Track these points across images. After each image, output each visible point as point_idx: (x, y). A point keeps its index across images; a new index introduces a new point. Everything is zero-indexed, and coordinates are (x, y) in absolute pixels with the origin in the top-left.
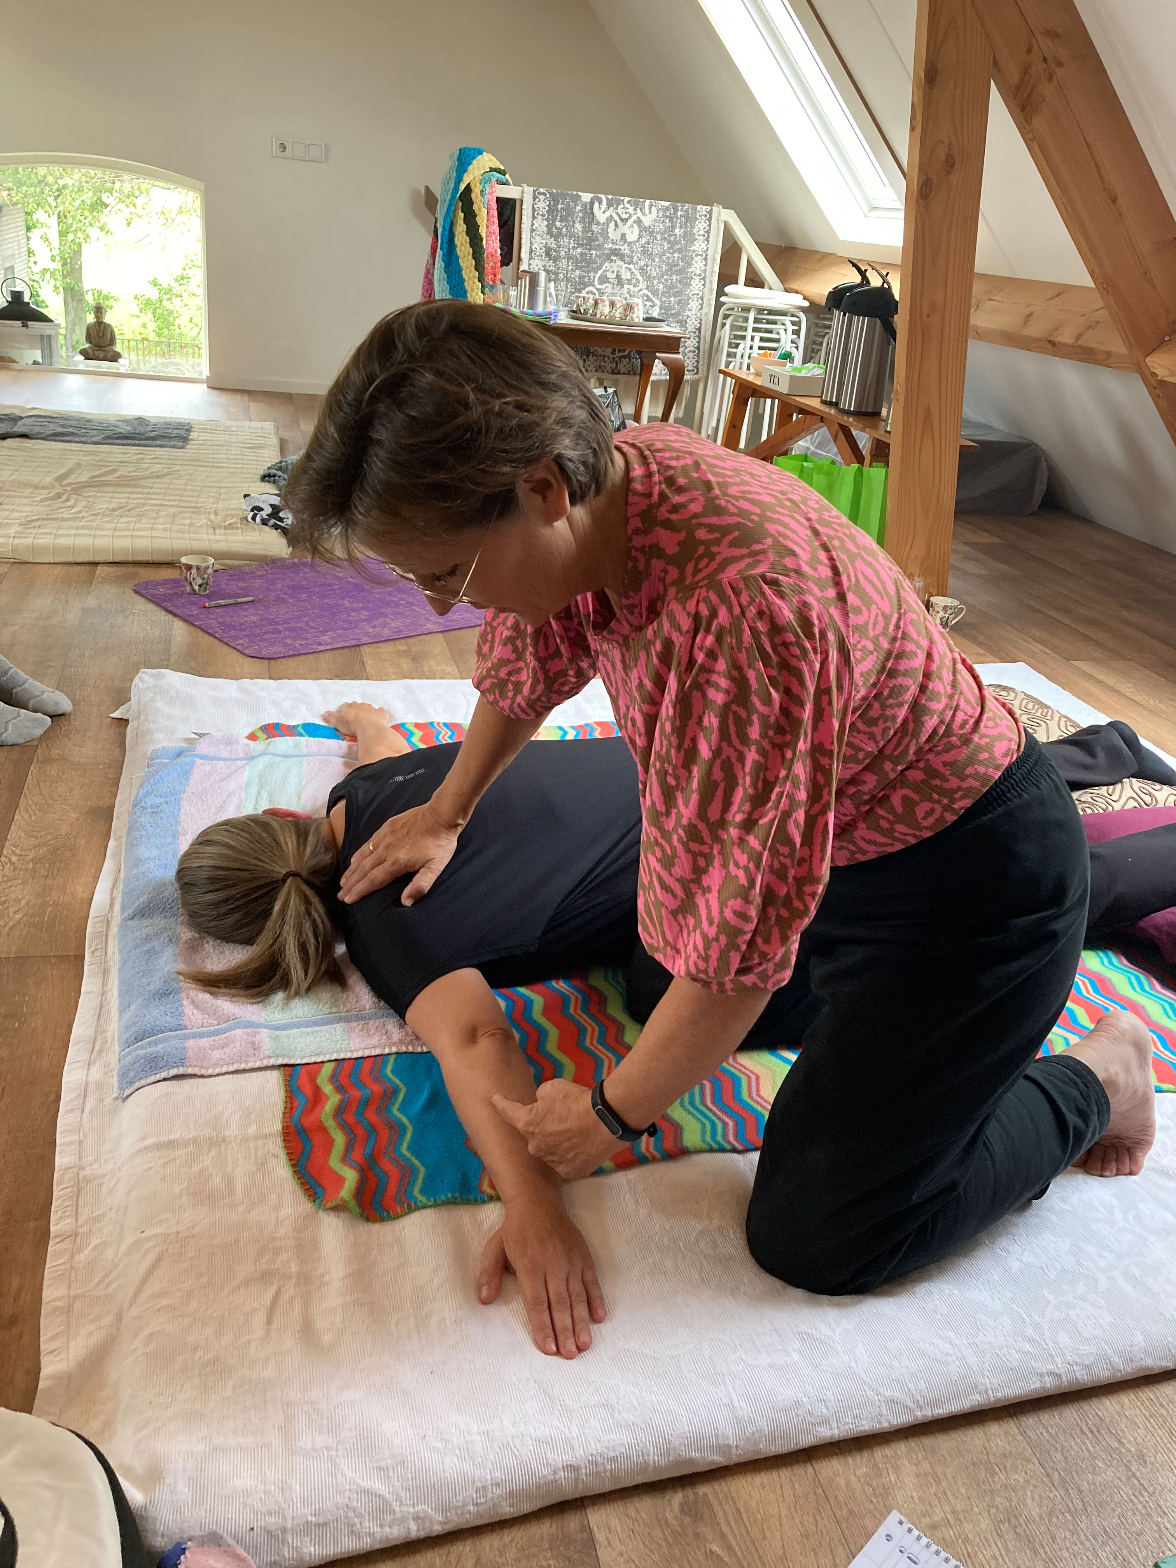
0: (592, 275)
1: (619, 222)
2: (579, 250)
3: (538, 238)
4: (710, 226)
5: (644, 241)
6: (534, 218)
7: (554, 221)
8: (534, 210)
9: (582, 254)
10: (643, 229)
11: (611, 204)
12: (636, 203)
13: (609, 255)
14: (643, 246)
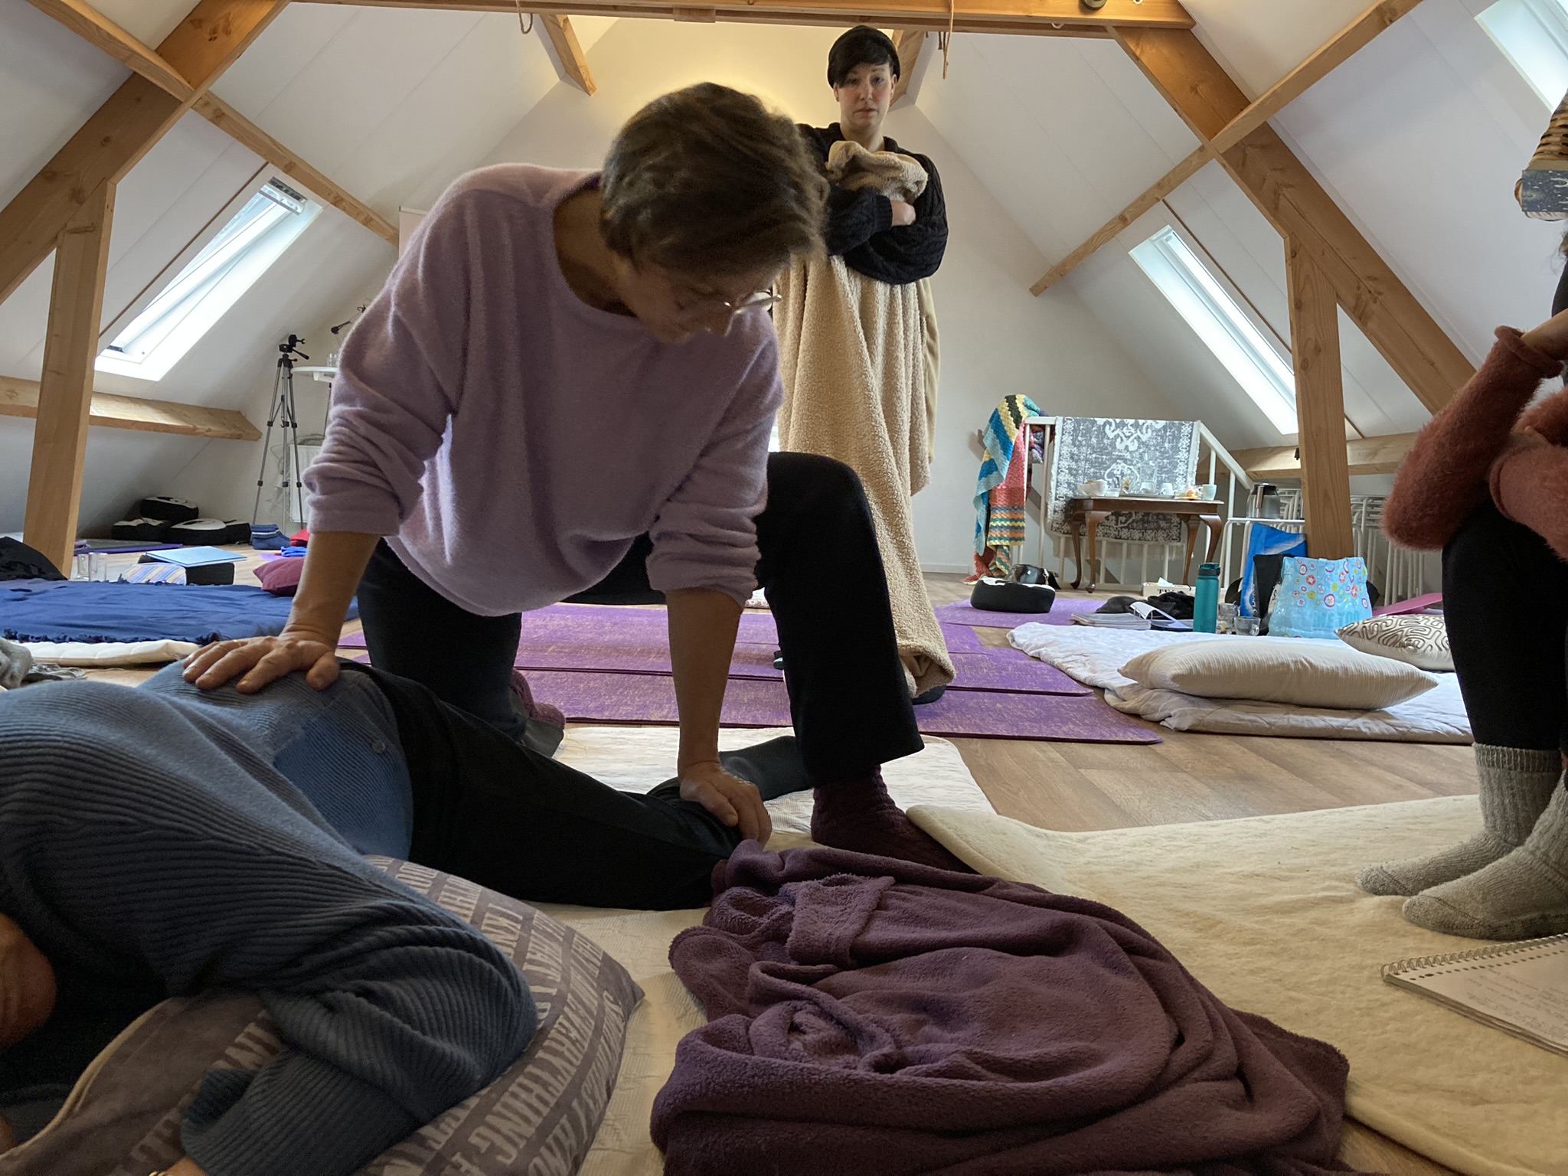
0: (1102, 471)
1: (1124, 438)
2: (1094, 455)
3: (1065, 448)
4: (1190, 442)
5: (1141, 451)
6: (1063, 434)
7: (1077, 436)
8: (1063, 429)
9: (1096, 458)
10: (1141, 443)
11: (1117, 426)
12: (1136, 426)
13: (1116, 459)
14: (1141, 454)
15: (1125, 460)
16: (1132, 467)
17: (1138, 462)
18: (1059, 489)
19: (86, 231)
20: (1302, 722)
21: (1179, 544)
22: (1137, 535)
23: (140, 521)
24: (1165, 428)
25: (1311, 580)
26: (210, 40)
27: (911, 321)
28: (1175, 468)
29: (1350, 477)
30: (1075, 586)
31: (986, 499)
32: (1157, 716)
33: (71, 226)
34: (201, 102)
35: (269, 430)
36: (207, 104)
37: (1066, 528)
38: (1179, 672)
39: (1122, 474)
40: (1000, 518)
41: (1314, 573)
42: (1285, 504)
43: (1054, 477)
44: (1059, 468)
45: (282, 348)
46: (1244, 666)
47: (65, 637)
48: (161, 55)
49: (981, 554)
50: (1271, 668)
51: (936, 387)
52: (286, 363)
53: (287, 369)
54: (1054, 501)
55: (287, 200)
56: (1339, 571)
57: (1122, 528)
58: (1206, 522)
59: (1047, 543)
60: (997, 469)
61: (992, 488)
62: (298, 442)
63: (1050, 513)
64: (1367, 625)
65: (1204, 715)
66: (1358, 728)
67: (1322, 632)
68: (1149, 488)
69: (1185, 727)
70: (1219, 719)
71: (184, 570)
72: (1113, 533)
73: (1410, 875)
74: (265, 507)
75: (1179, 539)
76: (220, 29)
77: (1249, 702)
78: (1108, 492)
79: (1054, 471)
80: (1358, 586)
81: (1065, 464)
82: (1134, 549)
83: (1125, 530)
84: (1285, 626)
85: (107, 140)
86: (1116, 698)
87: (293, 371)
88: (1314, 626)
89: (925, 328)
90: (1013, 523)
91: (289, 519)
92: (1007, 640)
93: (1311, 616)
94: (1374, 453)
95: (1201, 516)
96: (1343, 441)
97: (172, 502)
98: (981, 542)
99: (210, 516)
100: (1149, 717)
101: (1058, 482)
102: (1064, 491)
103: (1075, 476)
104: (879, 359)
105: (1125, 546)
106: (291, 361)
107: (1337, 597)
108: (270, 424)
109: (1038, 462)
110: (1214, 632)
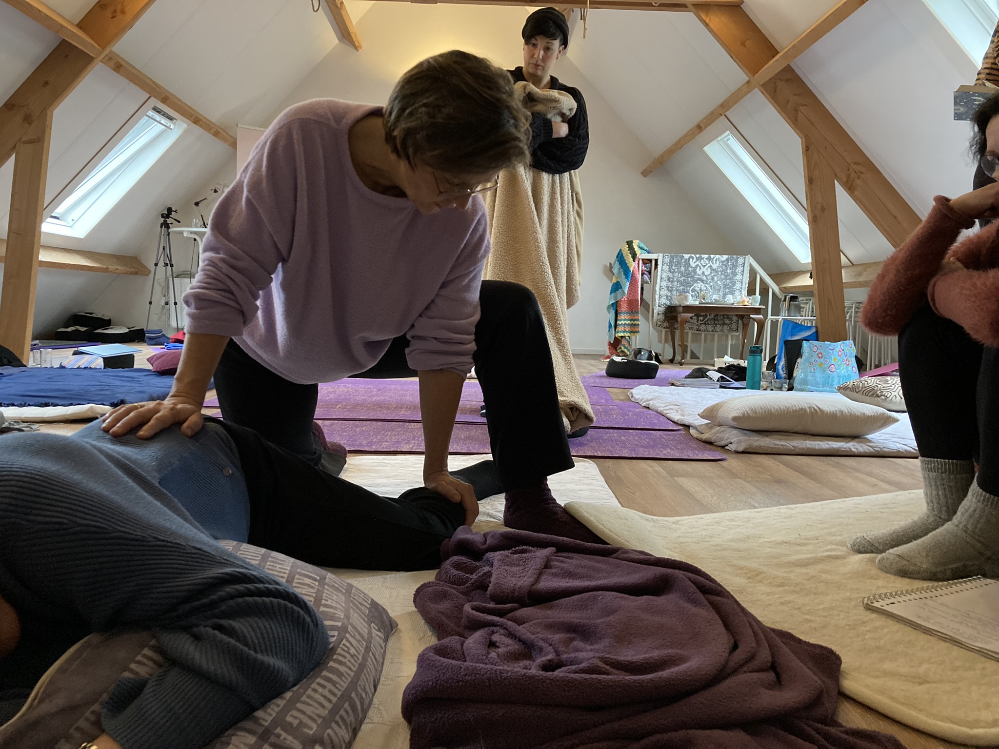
0: (688, 288)
1: (702, 267)
2: (683, 278)
3: (665, 274)
4: (744, 269)
5: (713, 275)
6: (663, 265)
7: (672, 266)
8: (663, 262)
9: (684, 280)
10: (712, 270)
11: (697, 259)
12: (709, 259)
13: (697, 281)
14: (712, 277)
15: (702, 281)
16: (707, 285)
17: (710, 282)
18: (660, 299)
19: (35, 142)
20: (815, 445)
21: (737, 334)
22: (710, 328)
23: (73, 328)
24: (727, 260)
25: (820, 355)
26: (112, 18)
27: (566, 197)
28: (734, 285)
29: (845, 290)
30: (672, 361)
31: (615, 307)
32: (723, 443)
33: (24, 139)
34: (107, 58)
35: (156, 268)
36: (110, 59)
37: (666, 324)
38: (736, 415)
39: (701, 290)
40: (624, 319)
41: (822, 351)
42: (804, 308)
43: (658, 292)
44: (660, 286)
45: (162, 216)
46: (777, 411)
47: (25, 403)
48: (80, 28)
49: (612, 342)
50: (795, 411)
51: (582, 239)
52: (166, 225)
53: (166, 229)
54: (658, 308)
55: (164, 121)
56: (838, 350)
57: (701, 324)
58: (754, 319)
59: (654, 334)
60: (621, 288)
61: (618, 299)
62: (174, 276)
63: (655, 315)
64: (855, 383)
65: (752, 442)
66: (850, 449)
67: (828, 389)
68: (717, 298)
69: (741, 449)
70: (762, 444)
71: (102, 359)
72: (695, 327)
73: (881, 541)
74: (154, 318)
75: (737, 330)
76: (118, 10)
77: (779, 433)
78: (692, 301)
79: (657, 288)
80: (850, 359)
81: (664, 284)
82: (709, 337)
83: (703, 325)
84: (804, 384)
85: (46, 83)
86: (697, 432)
87: (170, 230)
88: (823, 384)
89: (575, 200)
90: (632, 322)
91: (169, 325)
92: (628, 396)
93: (820, 378)
94: (860, 274)
95: (751, 316)
96: (840, 267)
97: (94, 315)
98: (612, 334)
99: (119, 324)
100: (718, 444)
101: (660, 295)
102: (664, 301)
103: (671, 291)
104: (545, 222)
105: (703, 335)
106: (168, 224)
107: (836, 366)
108: (156, 265)
109: (647, 283)
110: (759, 389)
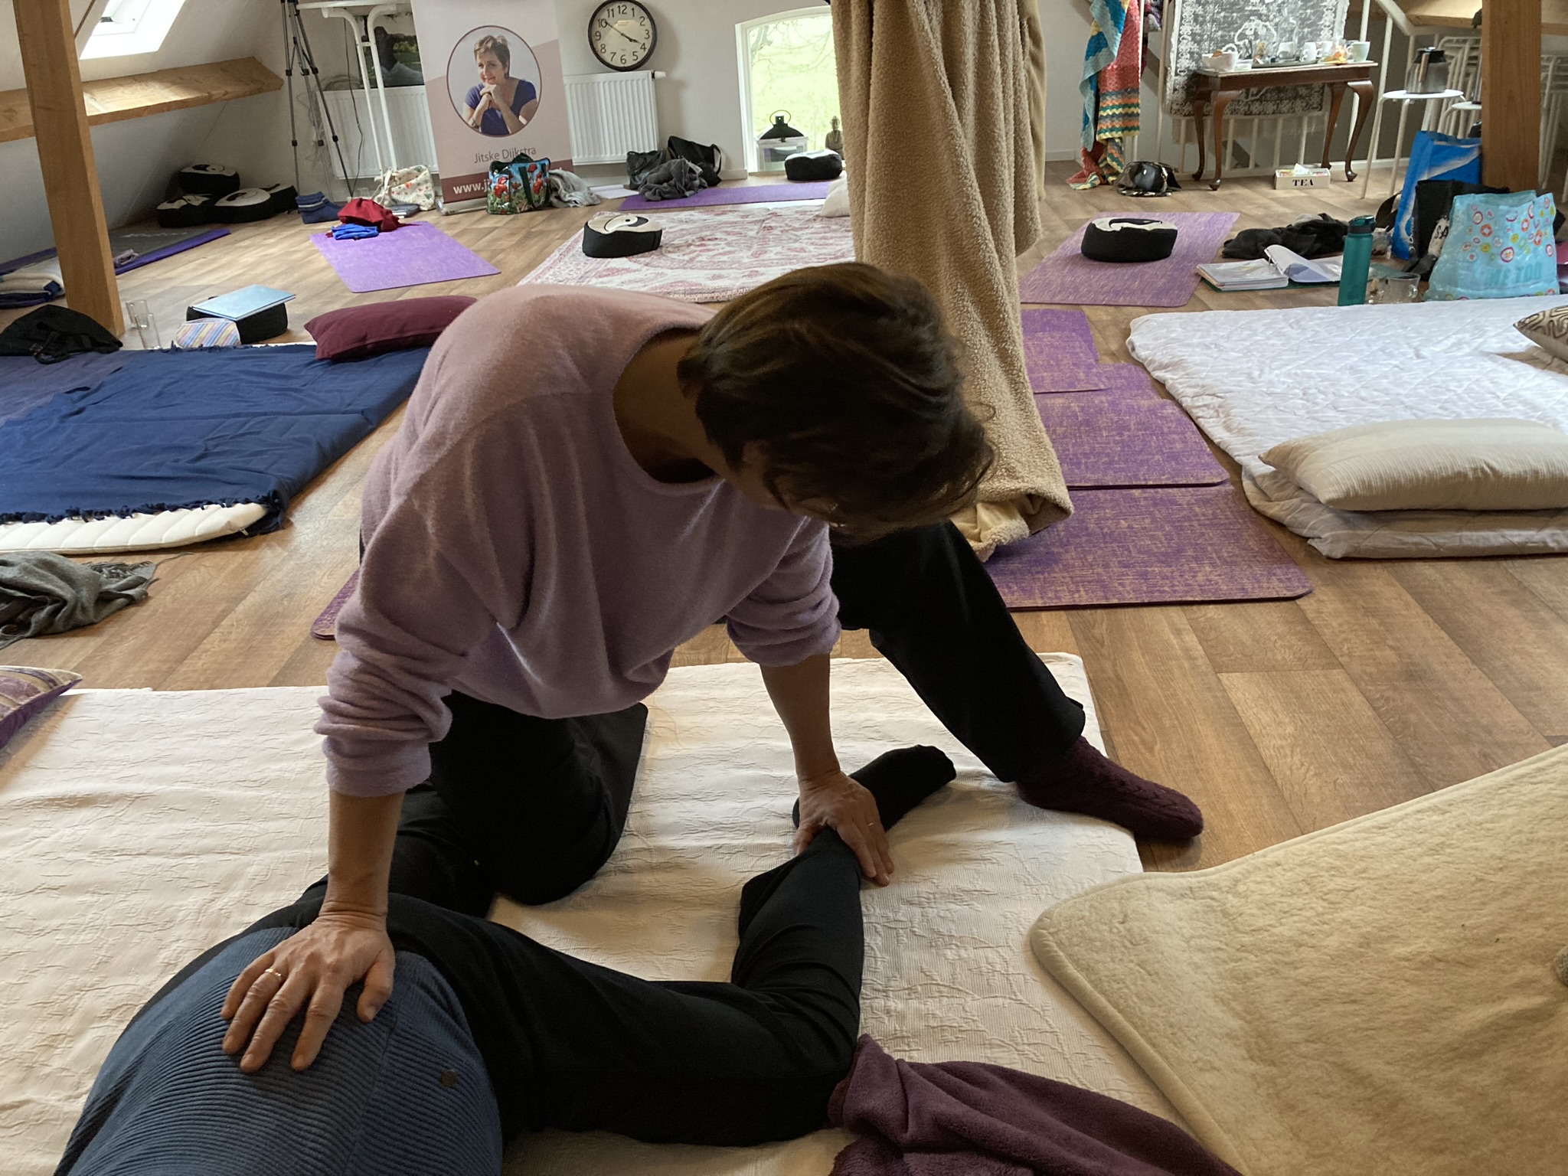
2: (1223, 14)
3: (1187, 9)
9: (1225, 17)
13: (1249, 16)
14: (1278, 5)
15: (1260, 16)
16: (1267, 23)
17: (1275, 17)
18: (1180, 61)
21: (1320, 113)
22: (1270, 106)
23: (183, 202)
28: (1320, 18)
30: (1197, 177)
31: (1094, 83)
35: (289, 78)
37: (1188, 108)
39: (1256, 34)
40: (1111, 107)
41: (1491, 223)
42: (1452, 58)
43: (1174, 48)
44: (1180, 35)
49: (1089, 150)
51: (1043, 108)
54: (1174, 78)
56: (1522, 218)
57: (1253, 101)
58: (1354, 90)
60: (1106, 45)
61: (1102, 66)
63: (1169, 91)
64: (1554, 319)
65: (1362, 538)
67: (1495, 292)
68: (1289, 50)
70: (1378, 540)
71: (236, 324)
72: (1243, 108)
75: (1320, 107)
78: (1239, 66)
79: (1174, 40)
80: (1543, 231)
81: (1187, 29)
82: (1267, 125)
83: (1257, 104)
84: (1449, 284)
86: (1253, 487)
88: (1485, 285)
90: (1127, 109)
91: (333, 180)
93: (1483, 273)
95: (1349, 82)
97: (210, 171)
98: (1089, 135)
99: (252, 186)
100: (1294, 530)
101: (1178, 53)
102: (1186, 63)
103: (1199, 43)
105: (1256, 121)
107: (1516, 250)
108: (289, 73)
109: (1155, 30)
